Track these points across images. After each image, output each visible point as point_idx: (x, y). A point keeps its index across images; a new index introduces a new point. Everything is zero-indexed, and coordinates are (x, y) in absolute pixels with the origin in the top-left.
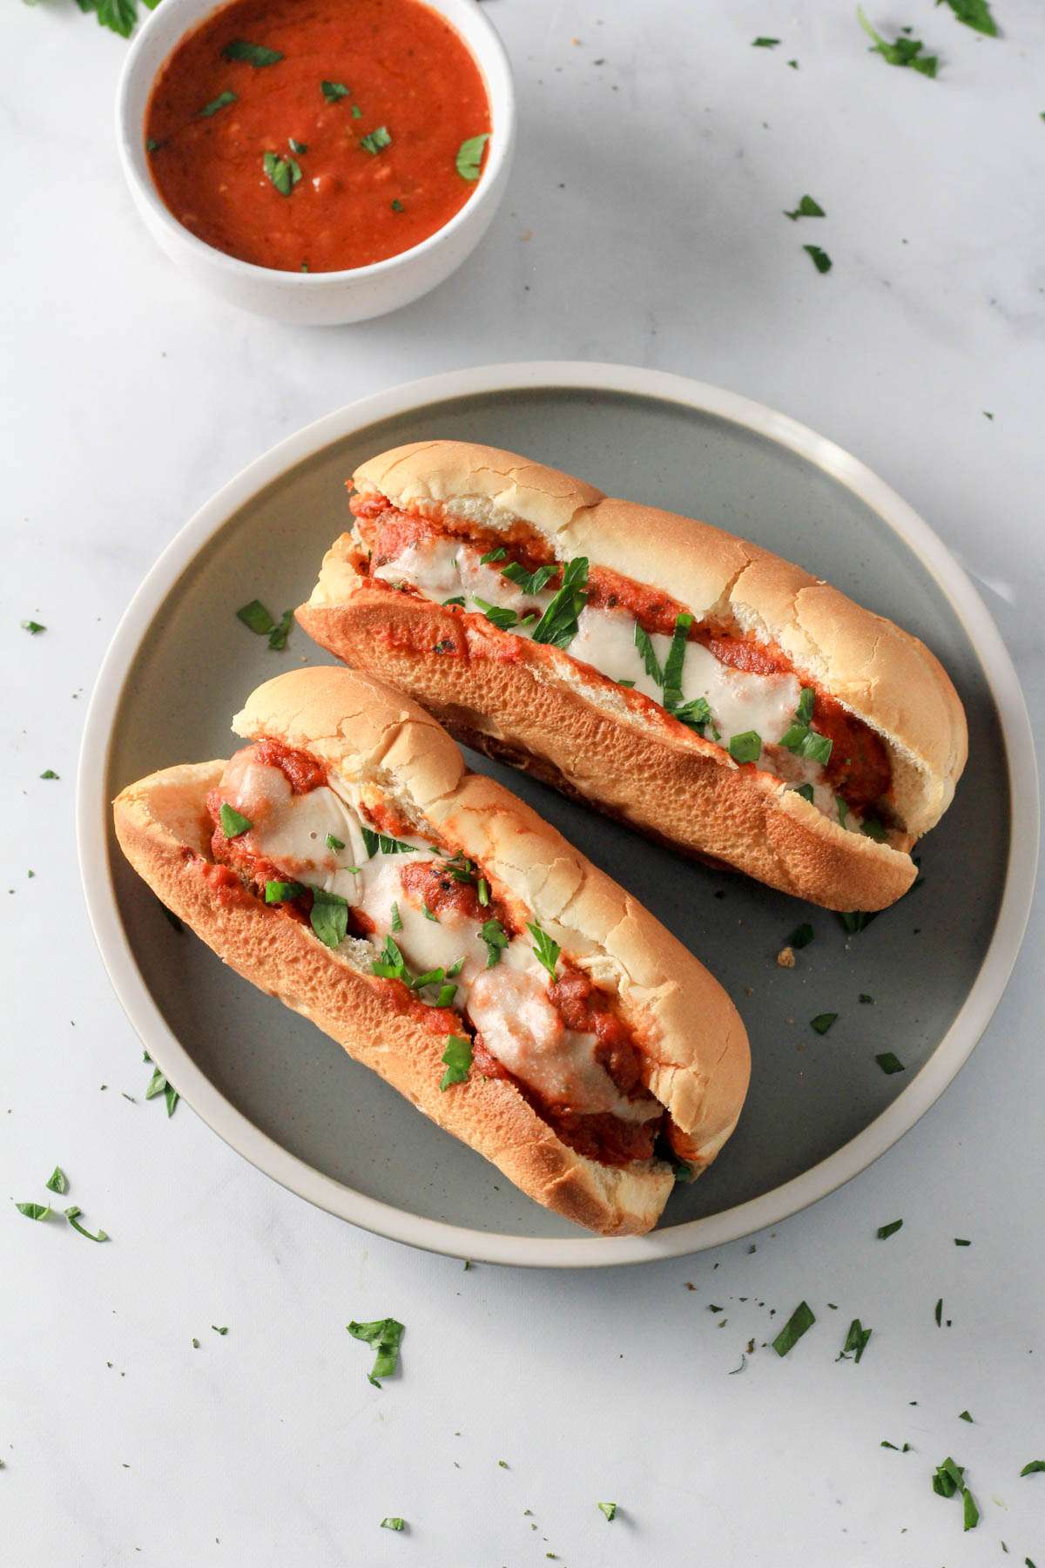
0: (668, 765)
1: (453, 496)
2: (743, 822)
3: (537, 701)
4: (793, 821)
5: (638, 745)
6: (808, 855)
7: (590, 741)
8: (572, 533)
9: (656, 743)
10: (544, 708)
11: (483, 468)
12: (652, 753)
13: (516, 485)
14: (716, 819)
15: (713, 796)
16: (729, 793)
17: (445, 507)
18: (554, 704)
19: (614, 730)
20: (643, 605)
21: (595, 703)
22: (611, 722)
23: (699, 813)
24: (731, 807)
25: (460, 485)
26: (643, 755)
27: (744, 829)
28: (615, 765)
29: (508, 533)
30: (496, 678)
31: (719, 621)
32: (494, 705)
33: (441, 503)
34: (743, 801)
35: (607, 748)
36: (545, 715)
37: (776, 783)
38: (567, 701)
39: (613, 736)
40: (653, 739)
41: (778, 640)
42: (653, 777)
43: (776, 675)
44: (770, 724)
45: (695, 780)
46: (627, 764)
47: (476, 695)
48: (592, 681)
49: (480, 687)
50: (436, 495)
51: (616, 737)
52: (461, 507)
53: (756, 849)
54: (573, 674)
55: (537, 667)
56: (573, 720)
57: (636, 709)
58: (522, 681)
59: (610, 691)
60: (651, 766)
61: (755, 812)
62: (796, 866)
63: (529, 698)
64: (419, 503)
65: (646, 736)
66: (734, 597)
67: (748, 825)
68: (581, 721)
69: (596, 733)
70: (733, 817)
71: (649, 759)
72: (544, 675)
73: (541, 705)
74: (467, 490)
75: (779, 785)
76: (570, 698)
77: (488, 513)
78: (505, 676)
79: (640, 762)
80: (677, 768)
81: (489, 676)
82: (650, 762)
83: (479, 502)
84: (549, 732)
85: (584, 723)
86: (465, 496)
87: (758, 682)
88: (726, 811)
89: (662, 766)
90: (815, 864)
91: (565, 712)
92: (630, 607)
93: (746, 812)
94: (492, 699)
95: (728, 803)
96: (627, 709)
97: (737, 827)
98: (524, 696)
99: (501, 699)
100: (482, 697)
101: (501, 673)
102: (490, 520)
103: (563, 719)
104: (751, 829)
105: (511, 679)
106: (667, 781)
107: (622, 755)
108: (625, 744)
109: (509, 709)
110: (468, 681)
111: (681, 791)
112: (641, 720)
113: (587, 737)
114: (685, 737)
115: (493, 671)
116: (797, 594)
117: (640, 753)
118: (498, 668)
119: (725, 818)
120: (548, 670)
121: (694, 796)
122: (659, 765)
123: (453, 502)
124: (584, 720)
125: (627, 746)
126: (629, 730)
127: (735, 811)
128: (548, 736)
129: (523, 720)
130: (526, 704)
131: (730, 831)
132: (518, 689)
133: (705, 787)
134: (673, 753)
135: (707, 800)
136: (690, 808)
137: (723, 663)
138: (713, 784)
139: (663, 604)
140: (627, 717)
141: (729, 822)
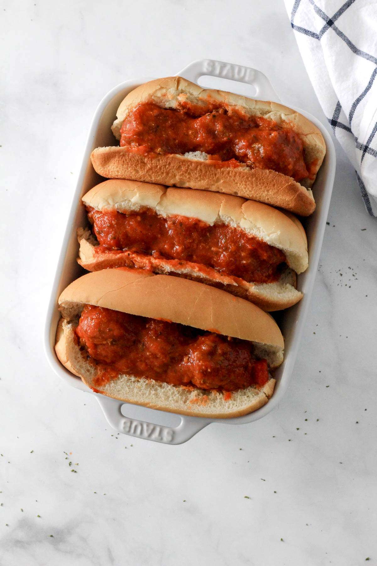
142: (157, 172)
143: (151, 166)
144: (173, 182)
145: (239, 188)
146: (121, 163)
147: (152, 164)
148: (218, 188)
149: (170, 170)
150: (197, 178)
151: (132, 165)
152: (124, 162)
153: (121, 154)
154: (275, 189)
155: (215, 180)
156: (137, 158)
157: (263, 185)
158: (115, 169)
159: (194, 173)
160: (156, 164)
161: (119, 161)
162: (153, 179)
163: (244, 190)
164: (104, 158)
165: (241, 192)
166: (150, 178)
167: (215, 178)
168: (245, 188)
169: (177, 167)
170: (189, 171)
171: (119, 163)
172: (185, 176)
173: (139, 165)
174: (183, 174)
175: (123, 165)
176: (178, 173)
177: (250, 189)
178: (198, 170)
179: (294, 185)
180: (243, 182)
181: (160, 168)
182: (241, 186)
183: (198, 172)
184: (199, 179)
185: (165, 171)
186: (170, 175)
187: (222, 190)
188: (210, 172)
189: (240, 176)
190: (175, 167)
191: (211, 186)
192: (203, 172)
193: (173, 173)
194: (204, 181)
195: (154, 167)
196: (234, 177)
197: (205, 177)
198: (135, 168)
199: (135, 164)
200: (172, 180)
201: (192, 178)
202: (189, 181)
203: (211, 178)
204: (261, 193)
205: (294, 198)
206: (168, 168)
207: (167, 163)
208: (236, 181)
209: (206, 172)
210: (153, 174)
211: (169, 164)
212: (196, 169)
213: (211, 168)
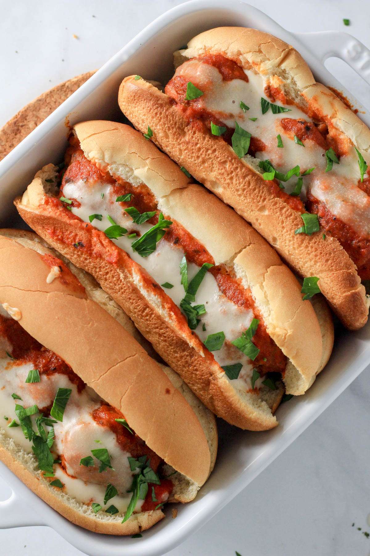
0: (173, 340)
1: (115, 162)
2: (200, 379)
3: (120, 286)
4: (222, 392)
5: (161, 325)
6: (224, 407)
7: (140, 313)
8: (168, 201)
9: (170, 328)
10: (123, 290)
11: (134, 153)
12: (167, 332)
13: (147, 167)
15: (190, 362)
16: (197, 364)
17: (109, 167)
18: (127, 291)
19: (152, 314)
20: (191, 248)
21: (147, 298)
22: (152, 310)
24: (196, 370)
25: (120, 158)
26: (163, 330)
28: (150, 327)
29: (137, 188)
30: (104, 267)
31: (226, 267)
32: (101, 277)
33: (108, 164)
34: (203, 371)
35: (147, 320)
37: (220, 371)
38: (134, 292)
39: (151, 316)
40: (169, 326)
41: (251, 289)
42: (165, 341)
43: (242, 308)
44: (232, 331)
45: (184, 351)
46: (154, 330)
47: (93, 270)
48: (148, 288)
49: (96, 268)
50: (107, 160)
51: (152, 317)
52: (117, 169)
54: (140, 281)
55: (123, 272)
56: (134, 301)
57: (165, 309)
58: (115, 274)
59: (155, 295)
60: (165, 336)
61: (206, 378)
63: (117, 283)
64: (97, 161)
65: (166, 323)
66: (236, 261)
67: (201, 381)
68: (138, 304)
69: (143, 312)
70: (196, 375)
71: (164, 333)
72: (126, 277)
73: (122, 288)
74: (122, 162)
75: (221, 373)
76: (135, 290)
77: (130, 176)
78: (108, 268)
79: (160, 332)
80: (177, 343)
81: (101, 265)
83: (127, 169)
85: (139, 305)
86: (121, 164)
87: (233, 307)
88: (194, 370)
89: (169, 339)
91: (132, 296)
92: (184, 247)
93: (202, 376)
94: (101, 275)
95: (195, 368)
96: (161, 307)
97: (197, 379)
98: (115, 281)
99: (105, 277)
100: (96, 272)
101: (107, 266)
102: (130, 180)
103: (130, 298)
104: (202, 383)
105: (111, 271)
106: (171, 345)
107: (153, 326)
108: (155, 322)
109: (107, 282)
110: (90, 263)
111: (176, 352)
112: (166, 315)
113: (139, 311)
114: (184, 332)
115: (103, 264)
116: (268, 269)
117: (161, 329)
118: (106, 263)
120: (129, 275)
121: (181, 357)
122: (168, 338)
123: (114, 166)
124: (140, 303)
126: (159, 317)
127: (198, 373)
130: (115, 285)
131: (193, 379)
132: (113, 277)
133: (187, 356)
134: (176, 336)
135: (187, 362)
136: (178, 360)
137: (220, 290)
138: (191, 356)
139: (202, 250)
140: (160, 311)
142: (191, 152)
143: (189, 140)
145: (282, 235)
146: (152, 113)
147: (192, 137)
148: (257, 220)
149: (210, 158)
150: (238, 190)
151: (165, 124)
152: (156, 114)
153: (160, 102)
154: (325, 266)
155: (260, 206)
156: (177, 118)
157: (315, 251)
158: (141, 116)
159: (238, 182)
160: (198, 140)
161: (151, 109)
162: (182, 158)
163: (287, 242)
164: (136, 93)
165: (282, 242)
166: (178, 154)
167: (261, 203)
168: (290, 241)
169: (222, 161)
170: (233, 175)
171: (149, 111)
172: (225, 178)
173: (174, 130)
174: (223, 174)
175: (153, 117)
176: (219, 169)
177: (296, 246)
179: (353, 276)
180: (293, 231)
181: (199, 149)
182: (287, 235)
183: (244, 183)
184: (239, 193)
185: (203, 156)
186: (206, 165)
187: (260, 224)
188: (259, 191)
189: (293, 222)
190: (219, 159)
191: (250, 210)
192: (251, 187)
193: (212, 165)
194: (244, 200)
195: (193, 143)
196: (286, 218)
197: (250, 194)
198: (167, 130)
199: (169, 125)
200: (205, 173)
201: (231, 185)
202: (224, 188)
203: (255, 201)
204: (307, 260)
205: (344, 294)
206: (209, 155)
207: (212, 147)
208: (284, 225)
209: (254, 190)
210: (186, 152)
211: (214, 151)
212: (244, 178)
213: (263, 188)
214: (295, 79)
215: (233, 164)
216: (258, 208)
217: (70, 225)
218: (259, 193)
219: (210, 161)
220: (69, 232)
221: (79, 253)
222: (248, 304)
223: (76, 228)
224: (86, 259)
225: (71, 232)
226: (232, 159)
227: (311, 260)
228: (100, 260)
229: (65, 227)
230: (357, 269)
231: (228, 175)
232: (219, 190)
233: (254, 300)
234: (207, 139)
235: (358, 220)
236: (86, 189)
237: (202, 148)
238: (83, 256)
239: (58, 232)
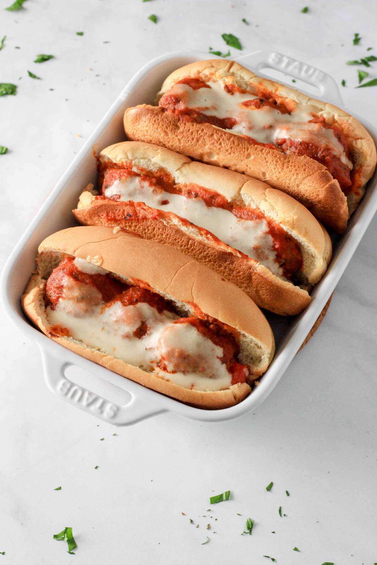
0: (215, 256)
1: (136, 158)
2: (243, 278)
3: (166, 233)
4: (262, 276)
5: (204, 248)
6: (268, 290)
7: (186, 247)
8: (181, 172)
9: (210, 247)
10: (169, 235)
11: (148, 148)
12: (209, 251)
13: (160, 154)
14: (234, 276)
15: (232, 268)
16: (238, 266)
17: (133, 162)
18: (172, 234)
19: (195, 243)
20: (207, 196)
21: (187, 233)
22: (194, 240)
23: (227, 274)
24: (239, 272)
25: (139, 154)
26: (206, 252)
27: (244, 281)
28: (196, 257)
29: (157, 173)
30: (150, 225)
31: (236, 201)
32: (150, 236)
33: (132, 161)
34: (243, 269)
35: (193, 250)
36: (169, 238)
37: (256, 263)
38: (177, 233)
39: (194, 245)
40: (209, 246)
41: (259, 207)
42: (210, 261)
43: (257, 220)
44: (255, 238)
45: (226, 261)
46: (200, 256)
47: (143, 233)
48: (186, 225)
49: (145, 229)
50: (130, 157)
51: (195, 245)
52: (139, 162)
53: (249, 288)
54: (179, 222)
55: (165, 220)
56: (179, 240)
57: (203, 235)
58: (160, 226)
59: (193, 228)
60: (209, 257)
61: (248, 274)
62: (264, 295)
63: (163, 232)
64: (123, 160)
65: (207, 245)
66: (242, 192)
68: (182, 240)
69: (188, 244)
70: (240, 276)
71: (208, 254)
72: (168, 223)
73: (168, 235)
74: (142, 156)
75: (257, 263)
76: (178, 231)
77: (150, 164)
78: (154, 224)
79: (205, 255)
80: (219, 257)
81: (148, 225)
82: (208, 255)
83: (146, 160)
84: (171, 245)
85: (184, 241)
86: (141, 158)
87: (250, 223)
88: (237, 273)
89: (213, 256)
90: (270, 294)
91: (176, 237)
92: (203, 198)
93: (244, 274)
94: (150, 233)
95: (237, 271)
96: (199, 235)
97: (242, 279)
98: (161, 231)
100: (145, 233)
101: (152, 223)
102: (150, 167)
103: (176, 239)
104: (246, 280)
105: (156, 225)
106: (215, 262)
107: (198, 252)
109: (156, 237)
110: (140, 228)
111: (220, 266)
112: (205, 239)
113: (185, 246)
114: (221, 245)
115: (149, 223)
116: (265, 190)
117: (205, 251)
118: (151, 221)
119: (237, 276)
120: (169, 221)
121: (225, 268)
122: (212, 256)
123: (136, 160)
124: (183, 239)
125: (200, 249)
126: (200, 243)
127: (240, 274)
128: (171, 247)
129: (161, 241)
130: (162, 235)
131: (239, 281)
132: (159, 229)
133: (229, 264)
134: (217, 251)
135: (230, 269)
136: (224, 273)
137: (237, 217)
138: (232, 263)
139: (215, 195)
140: (199, 238)
141: (238, 278)
142: (187, 137)
143: (183, 130)
144: (201, 151)
145: (268, 168)
146: (152, 121)
147: (185, 127)
148: (247, 166)
149: (201, 136)
150: (227, 150)
151: (163, 125)
152: (155, 121)
153: (155, 112)
154: (305, 174)
155: (246, 154)
156: (170, 119)
157: (294, 168)
158: (145, 128)
159: (225, 144)
161: (150, 119)
162: (182, 145)
163: (273, 170)
165: (270, 172)
166: (178, 143)
167: (246, 152)
168: (275, 169)
169: (210, 135)
170: (220, 141)
171: (150, 121)
172: (216, 146)
173: (171, 127)
174: (213, 144)
175: (153, 124)
176: (210, 141)
177: (280, 170)
178: (230, 141)
179: (326, 173)
180: (274, 161)
181: (192, 133)
182: (271, 165)
183: (230, 143)
184: (229, 152)
185: (196, 137)
186: (200, 142)
187: (250, 168)
189: (272, 155)
190: (208, 134)
191: (240, 161)
192: (235, 144)
193: (204, 140)
194: (234, 155)
195: (186, 131)
196: (267, 154)
197: (237, 149)
198: (166, 130)
199: (166, 125)
200: (201, 149)
201: (222, 149)
202: (218, 154)
203: (241, 152)
204: (291, 176)
205: (325, 187)
206: (200, 134)
207: (200, 128)
208: (267, 160)
209: (239, 145)
210: (183, 139)
211: (203, 130)
212: (229, 139)
213: (244, 142)
214: (242, 75)
215: (218, 134)
216: (245, 156)
217: (118, 205)
218: (242, 146)
219: (202, 138)
220: (118, 211)
221: (130, 224)
222: (260, 217)
223: (122, 206)
224: (136, 226)
225: (120, 210)
226: (216, 131)
227: (293, 175)
228: (146, 221)
229: (114, 208)
230: (327, 168)
231: (217, 142)
232: (215, 158)
233: (263, 213)
234: (195, 125)
235: (316, 138)
236: (121, 184)
237: (194, 131)
238: (133, 224)
239: (110, 213)
